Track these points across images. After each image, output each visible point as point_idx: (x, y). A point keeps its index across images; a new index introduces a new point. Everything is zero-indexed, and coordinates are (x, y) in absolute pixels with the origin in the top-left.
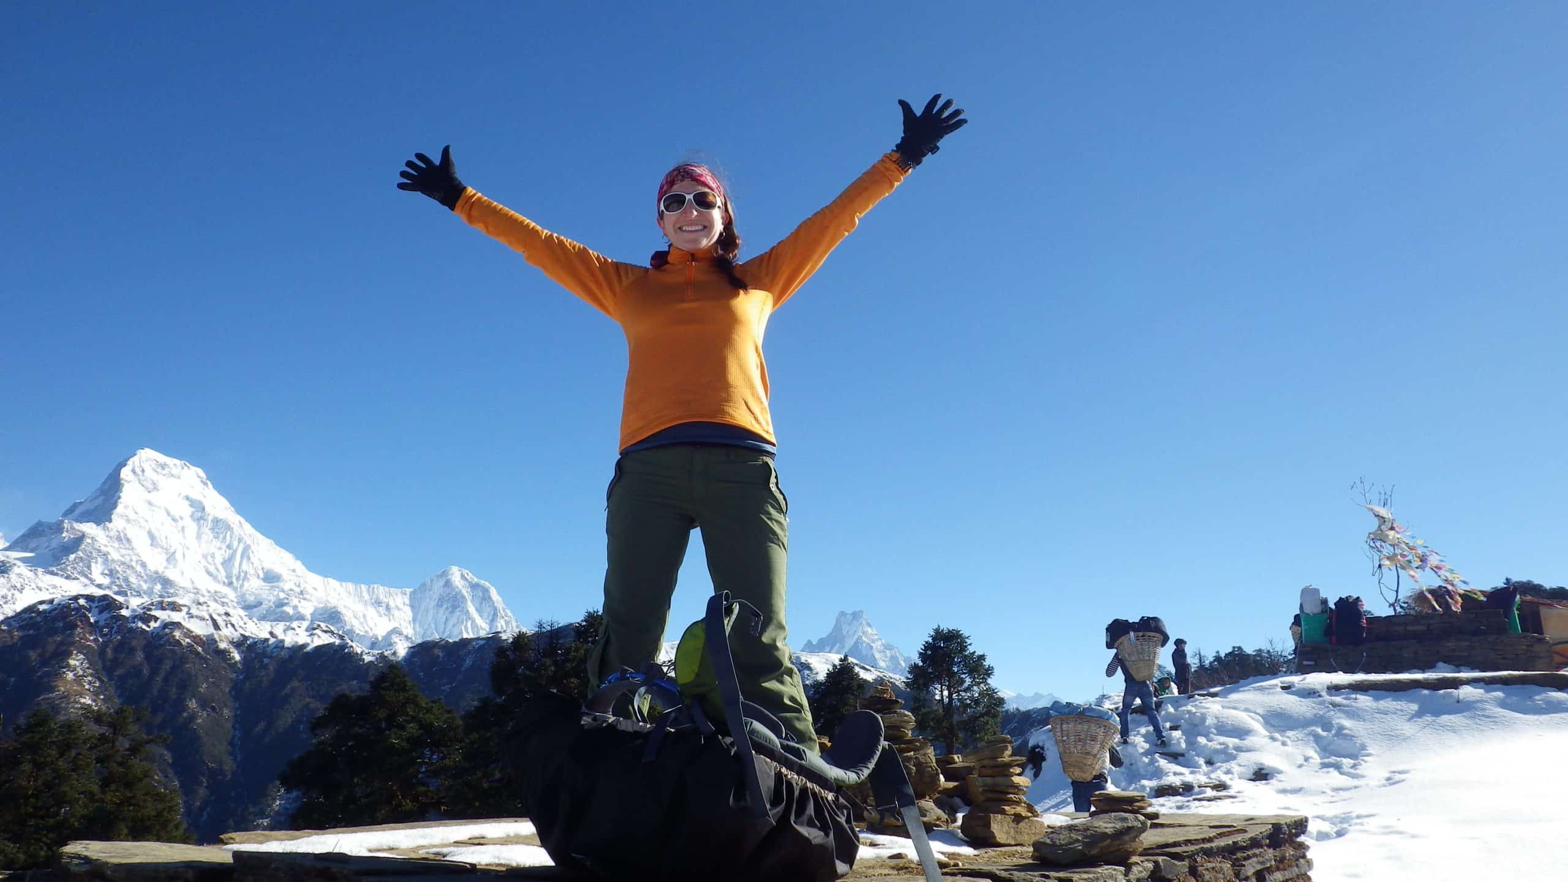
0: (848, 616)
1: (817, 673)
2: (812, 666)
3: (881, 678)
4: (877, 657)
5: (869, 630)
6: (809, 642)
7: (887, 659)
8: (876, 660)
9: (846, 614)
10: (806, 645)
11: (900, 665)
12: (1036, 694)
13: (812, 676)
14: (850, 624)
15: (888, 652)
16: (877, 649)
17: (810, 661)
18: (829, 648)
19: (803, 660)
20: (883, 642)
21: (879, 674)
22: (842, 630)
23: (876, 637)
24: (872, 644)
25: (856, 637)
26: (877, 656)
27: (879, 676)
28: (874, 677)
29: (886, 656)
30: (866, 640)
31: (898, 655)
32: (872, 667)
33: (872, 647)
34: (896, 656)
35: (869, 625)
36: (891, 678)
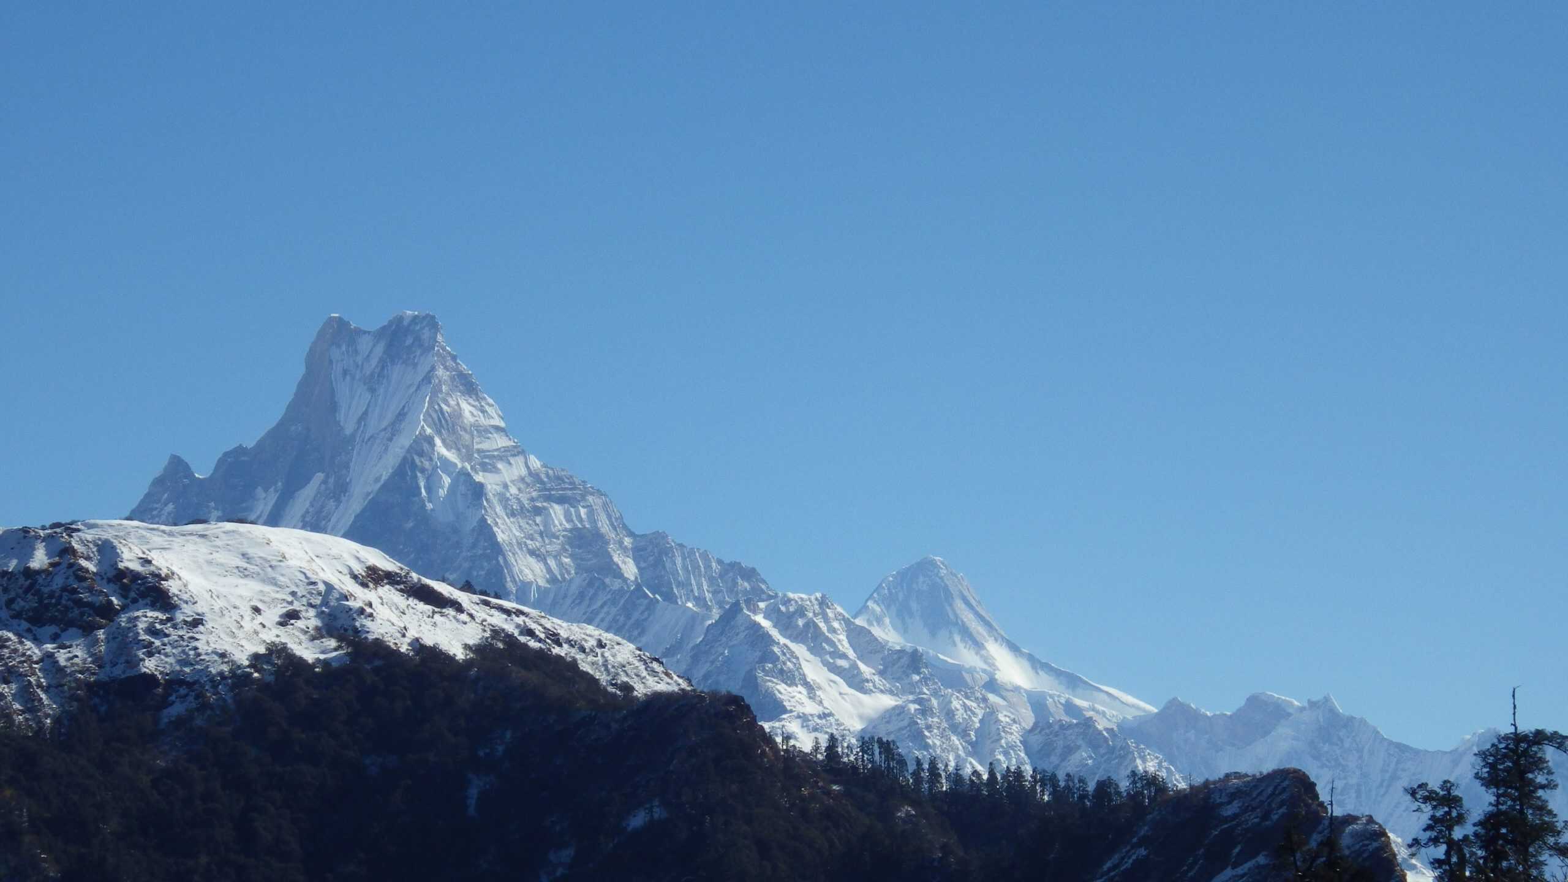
0: (365, 344)
1: (197, 622)
2: (172, 587)
3: (509, 639)
4: (501, 537)
5: (467, 409)
6: (178, 467)
7: (554, 547)
8: (496, 548)
9: (359, 332)
10: (159, 482)
11: (618, 574)
12: (1254, 702)
13: (174, 634)
14: (373, 382)
15: (557, 511)
16: (504, 500)
17: (162, 562)
18: (272, 498)
19: (129, 559)
20: (535, 463)
21: (498, 620)
22: (334, 408)
23: (501, 442)
24: (479, 478)
25: (404, 441)
26: (506, 530)
27: (496, 632)
28: (473, 635)
29: (546, 533)
30: (451, 455)
31: (604, 526)
32: (467, 587)
33: (478, 491)
34: (598, 536)
35: (469, 388)
36: (557, 641)
